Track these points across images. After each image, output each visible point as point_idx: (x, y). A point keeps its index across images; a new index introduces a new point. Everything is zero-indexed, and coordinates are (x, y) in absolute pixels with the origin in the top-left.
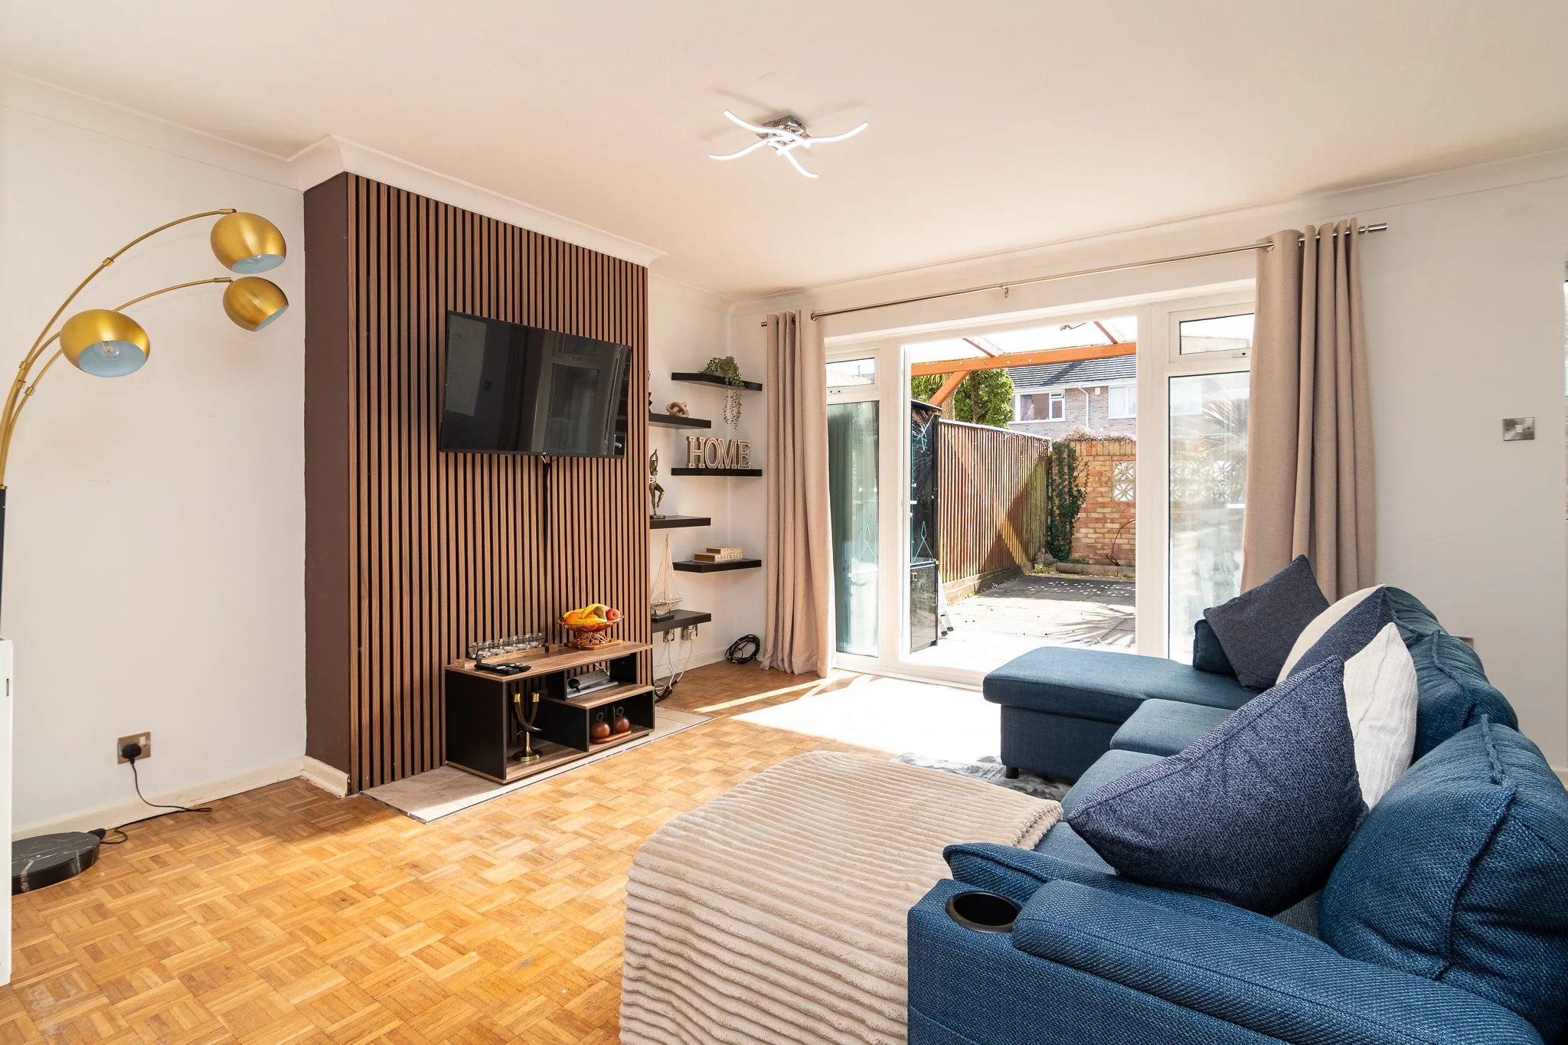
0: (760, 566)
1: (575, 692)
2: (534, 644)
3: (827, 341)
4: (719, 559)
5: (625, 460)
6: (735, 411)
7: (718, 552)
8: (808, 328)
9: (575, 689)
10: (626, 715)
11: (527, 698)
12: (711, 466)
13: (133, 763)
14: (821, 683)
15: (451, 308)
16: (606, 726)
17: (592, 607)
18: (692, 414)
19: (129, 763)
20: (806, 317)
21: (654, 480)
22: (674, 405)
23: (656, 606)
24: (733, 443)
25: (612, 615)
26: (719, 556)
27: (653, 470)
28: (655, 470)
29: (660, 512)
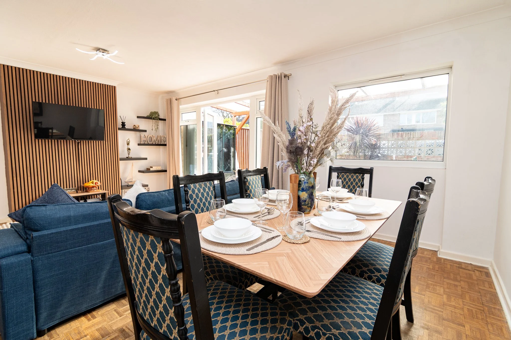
0: (167, 172)
2: (74, 190)
3: (181, 107)
4: (151, 169)
5: (104, 142)
6: (156, 127)
7: (152, 167)
8: (175, 103)
12: (150, 143)
15: (34, 100)
17: (91, 181)
18: (141, 128)
20: (174, 99)
21: (129, 147)
22: (134, 126)
23: (128, 182)
24: (159, 136)
25: (96, 183)
26: (152, 168)
27: (128, 144)
28: (129, 144)
29: (130, 156)
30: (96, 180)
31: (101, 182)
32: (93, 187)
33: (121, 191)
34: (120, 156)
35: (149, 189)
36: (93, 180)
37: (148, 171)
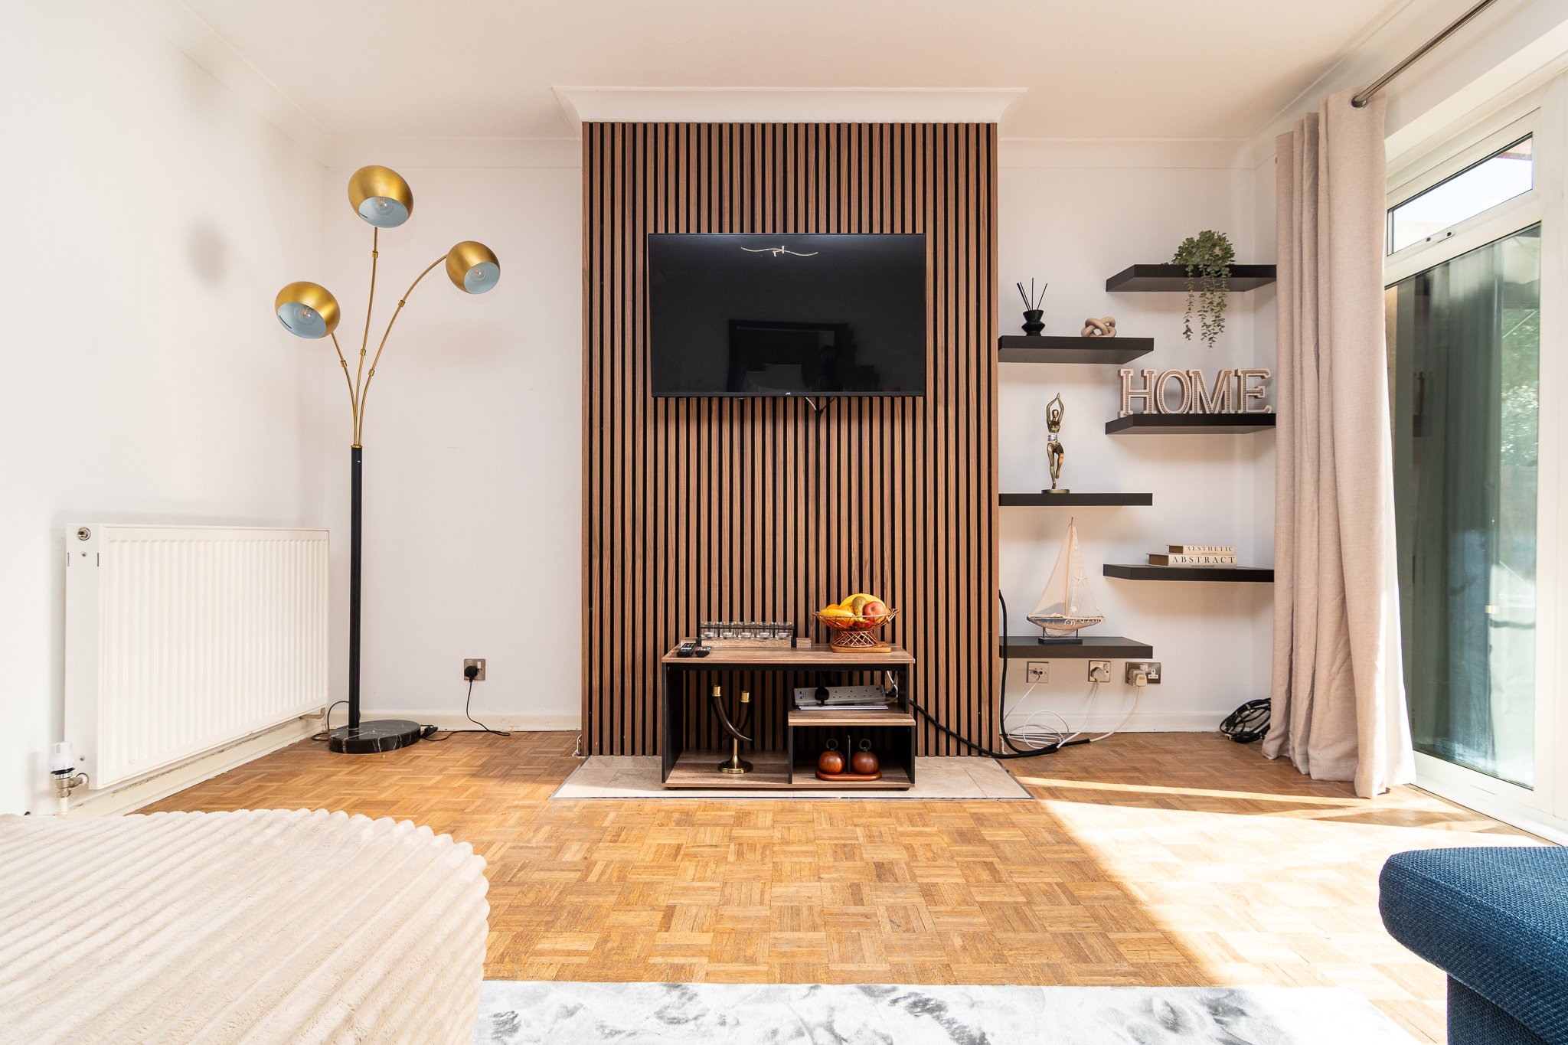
0: (1273, 582)
1: (818, 705)
2: (783, 635)
4: (1174, 561)
8: (1343, 127)
9: (820, 702)
10: (874, 752)
11: (730, 696)
12: (1167, 409)
13: (471, 681)
14: (1357, 806)
16: (839, 760)
17: (851, 598)
18: (1123, 332)
19: (469, 681)
20: (1337, 109)
21: (1056, 439)
22: (1088, 324)
23: (1044, 620)
24: (1227, 373)
25: (869, 610)
26: (1179, 556)
27: (1053, 424)
28: (1058, 423)
29: (1061, 486)
30: (872, 593)
31: (893, 606)
32: (856, 626)
33: (998, 662)
34: (1006, 484)
35: (1158, 672)
36: (861, 591)
37: (1156, 570)
